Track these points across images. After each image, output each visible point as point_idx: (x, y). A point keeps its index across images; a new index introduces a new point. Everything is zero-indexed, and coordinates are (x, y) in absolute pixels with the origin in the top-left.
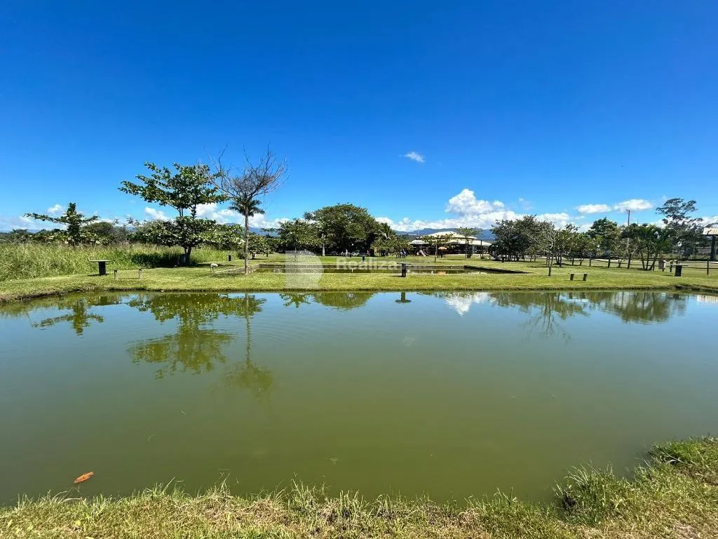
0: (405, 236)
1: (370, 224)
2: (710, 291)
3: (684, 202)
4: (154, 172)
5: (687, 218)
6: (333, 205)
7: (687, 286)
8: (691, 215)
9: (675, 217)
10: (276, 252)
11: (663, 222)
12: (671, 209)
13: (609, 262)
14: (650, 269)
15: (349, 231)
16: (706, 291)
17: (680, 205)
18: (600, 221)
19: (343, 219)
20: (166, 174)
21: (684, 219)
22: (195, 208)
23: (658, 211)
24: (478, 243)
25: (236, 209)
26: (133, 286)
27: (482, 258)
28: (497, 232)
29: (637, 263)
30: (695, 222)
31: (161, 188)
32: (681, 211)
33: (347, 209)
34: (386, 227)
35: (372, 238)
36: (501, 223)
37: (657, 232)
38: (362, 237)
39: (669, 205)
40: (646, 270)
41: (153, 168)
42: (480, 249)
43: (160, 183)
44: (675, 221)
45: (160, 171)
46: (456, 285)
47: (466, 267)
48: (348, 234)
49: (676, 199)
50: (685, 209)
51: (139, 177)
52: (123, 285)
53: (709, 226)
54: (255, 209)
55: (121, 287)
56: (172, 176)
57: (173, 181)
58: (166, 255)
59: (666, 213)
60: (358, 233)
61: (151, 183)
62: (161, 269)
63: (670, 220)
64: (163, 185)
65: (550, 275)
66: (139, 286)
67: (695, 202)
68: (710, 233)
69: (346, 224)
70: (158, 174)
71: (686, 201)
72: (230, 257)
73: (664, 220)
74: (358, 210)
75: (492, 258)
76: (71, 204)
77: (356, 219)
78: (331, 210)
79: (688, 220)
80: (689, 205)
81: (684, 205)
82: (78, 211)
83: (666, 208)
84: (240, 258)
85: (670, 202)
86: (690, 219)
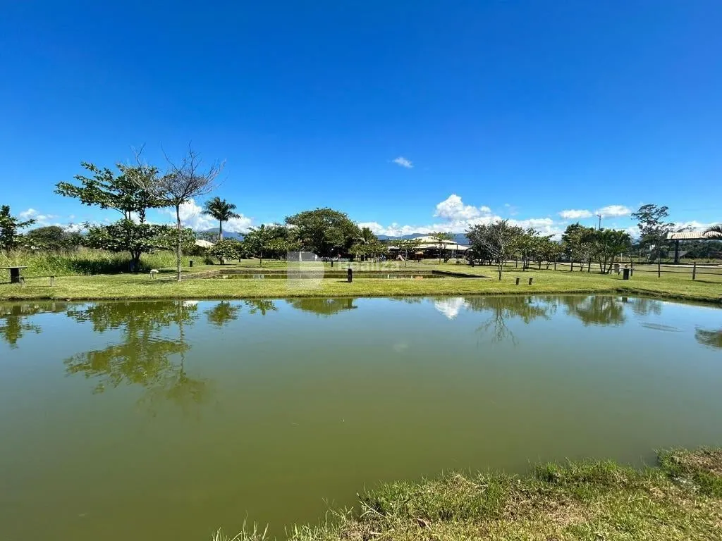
0: (385, 241)
1: (349, 229)
2: (647, 294)
3: (657, 208)
4: (93, 173)
5: (660, 223)
6: (312, 209)
7: (627, 289)
8: (664, 220)
9: (649, 222)
10: (256, 257)
11: (638, 227)
12: (646, 215)
13: (572, 266)
14: (608, 273)
15: (327, 235)
16: (644, 294)
17: (654, 211)
18: (572, 226)
19: (321, 224)
20: (108, 175)
21: (658, 225)
22: (144, 211)
23: (632, 217)
24: (454, 247)
25: (210, 213)
26: (37, 295)
27: (458, 262)
28: (470, 236)
29: (596, 266)
30: (667, 227)
31: (104, 190)
32: (655, 217)
33: (326, 213)
34: (366, 232)
35: (350, 243)
36: (474, 227)
37: (613, 236)
38: (340, 243)
39: (644, 211)
40: (604, 273)
41: (92, 169)
42: (459, 254)
43: (102, 185)
44: (649, 226)
45: (100, 171)
46: (397, 290)
47: (434, 272)
48: (326, 239)
49: (650, 205)
50: (658, 214)
51: (78, 178)
52: (27, 293)
53: (680, 231)
54: (230, 213)
55: (24, 295)
56: (115, 178)
57: (117, 183)
58: (116, 262)
59: (641, 218)
60: (337, 237)
61: (90, 185)
62: (102, 276)
63: (645, 225)
64: (106, 186)
65: (500, 279)
66: (44, 294)
67: (667, 208)
68: (673, 238)
69: (325, 229)
70: (99, 175)
71: (659, 207)
72: (191, 262)
73: (639, 225)
74: (336, 214)
75: (468, 263)
76: (3, 206)
77: (336, 224)
78: (310, 214)
79: (661, 226)
80: (662, 211)
81: (657, 211)
82: (12, 214)
83: (641, 214)
84: (207, 264)
85: (645, 208)
86: (663, 224)
